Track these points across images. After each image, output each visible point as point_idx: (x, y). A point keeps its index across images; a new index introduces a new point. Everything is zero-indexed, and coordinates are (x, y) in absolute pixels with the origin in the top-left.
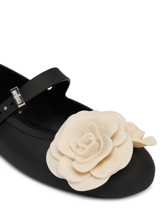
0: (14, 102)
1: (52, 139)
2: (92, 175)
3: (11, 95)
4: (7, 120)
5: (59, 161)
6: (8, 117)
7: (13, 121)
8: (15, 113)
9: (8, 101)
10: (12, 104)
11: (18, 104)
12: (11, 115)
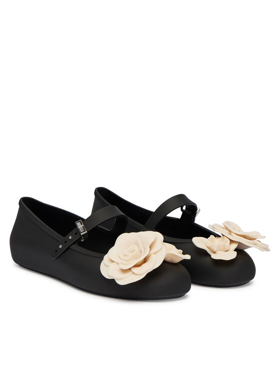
0: (78, 232)
1: (106, 253)
2: (133, 273)
3: (76, 226)
4: (71, 247)
5: (108, 266)
6: (72, 245)
7: (76, 247)
8: (78, 242)
9: (74, 231)
10: (76, 234)
11: (82, 234)
12: (74, 243)
